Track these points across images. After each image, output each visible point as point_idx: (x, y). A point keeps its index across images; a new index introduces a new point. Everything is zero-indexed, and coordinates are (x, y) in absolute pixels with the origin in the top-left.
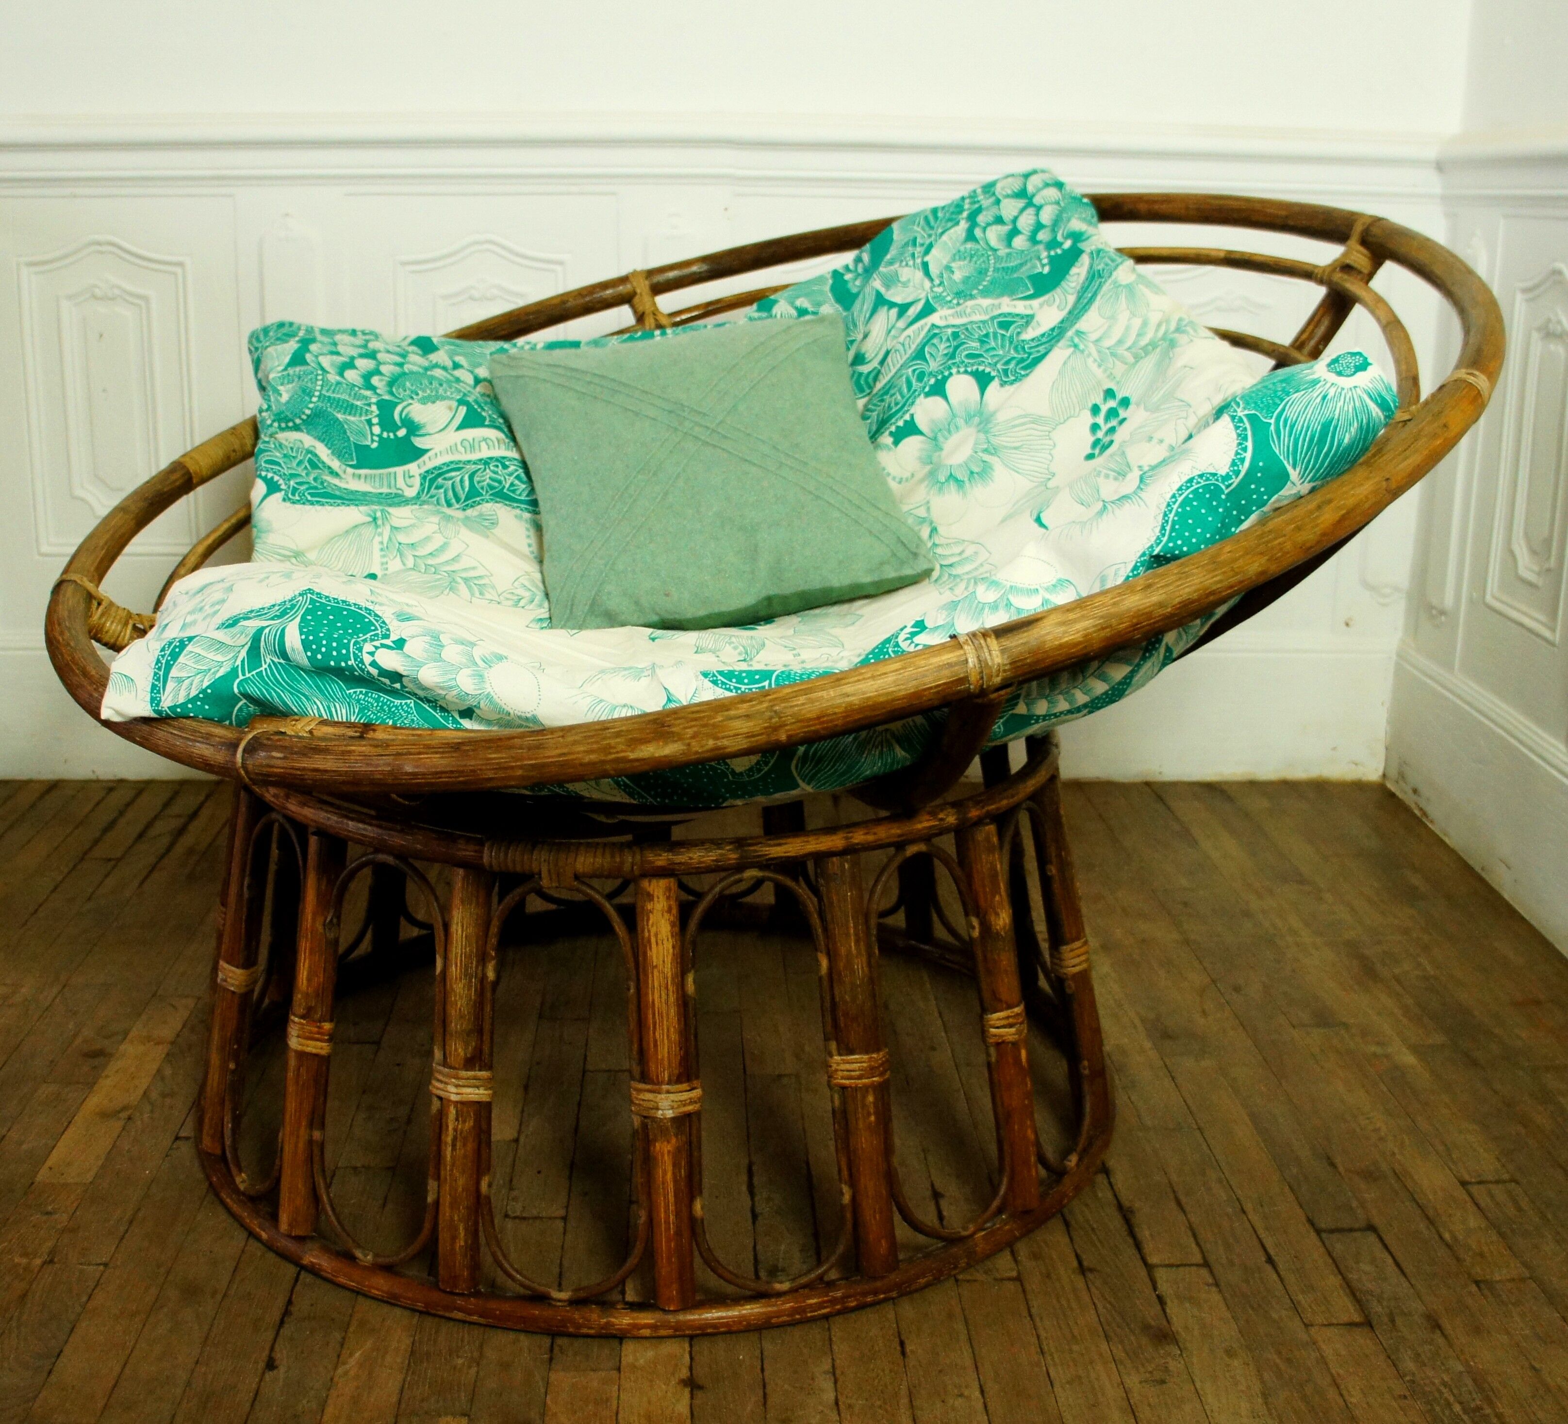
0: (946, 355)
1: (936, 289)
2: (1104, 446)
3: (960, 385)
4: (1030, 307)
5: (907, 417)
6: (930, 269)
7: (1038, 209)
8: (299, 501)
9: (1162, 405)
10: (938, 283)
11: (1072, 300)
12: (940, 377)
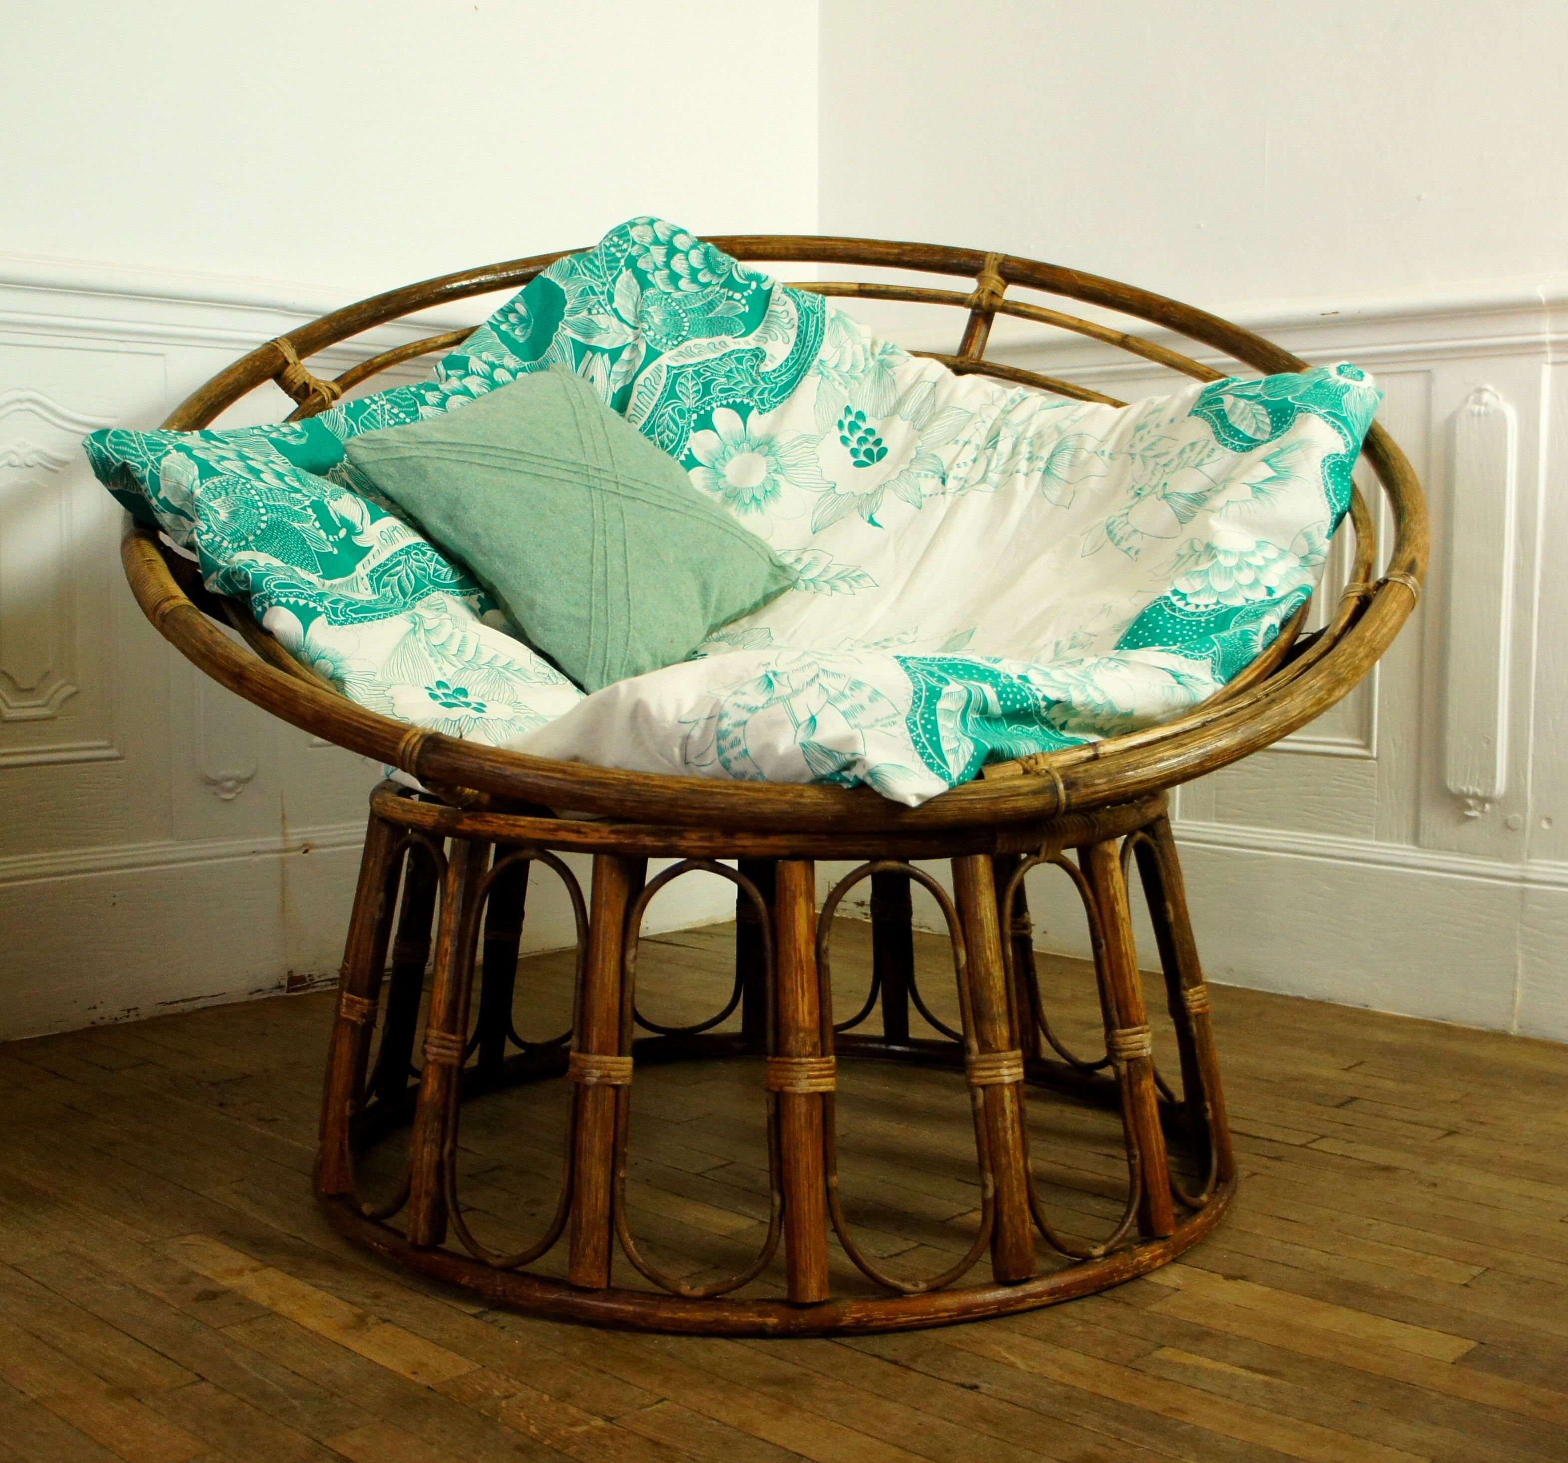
0: (698, 391)
1: (648, 333)
2: (869, 453)
3: (722, 417)
4: (749, 342)
5: (686, 452)
6: (623, 316)
7: (687, 254)
8: (346, 621)
9: (935, 415)
10: (646, 327)
11: (793, 334)
12: (702, 412)
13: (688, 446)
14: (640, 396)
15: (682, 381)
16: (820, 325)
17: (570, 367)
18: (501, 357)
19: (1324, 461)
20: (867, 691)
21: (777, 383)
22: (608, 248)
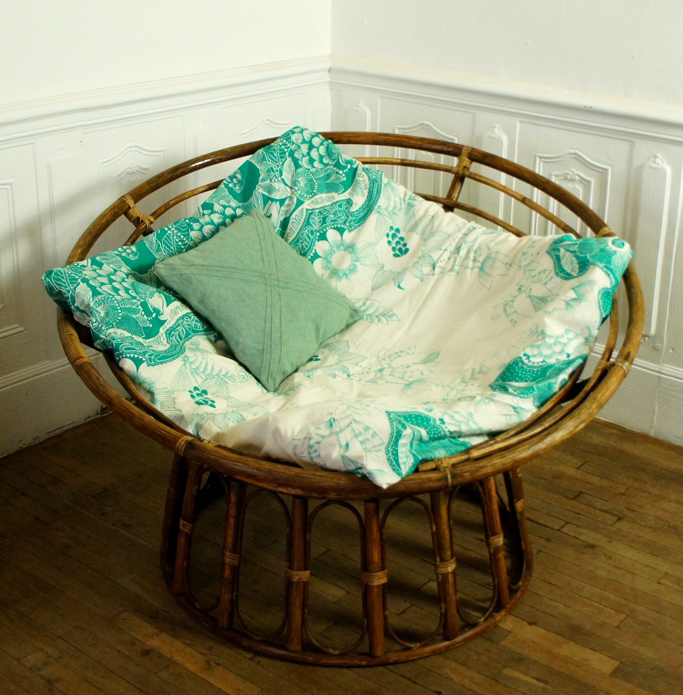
0: (320, 222)
1: (298, 192)
2: (400, 250)
3: (332, 234)
4: (345, 196)
5: (313, 251)
6: (286, 182)
7: (318, 148)
8: (155, 364)
9: (432, 234)
10: (297, 189)
11: (366, 192)
12: (322, 232)
13: (315, 248)
14: (293, 224)
15: (313, 217)
16: (379, 188)
17: (261, 208)
18: (229, 202)
19: (599, 291)
20: (371, 432)
21: (357, 217)
22: (281, 146)
